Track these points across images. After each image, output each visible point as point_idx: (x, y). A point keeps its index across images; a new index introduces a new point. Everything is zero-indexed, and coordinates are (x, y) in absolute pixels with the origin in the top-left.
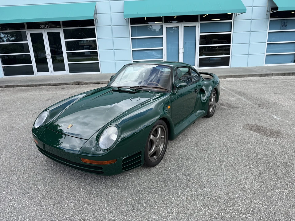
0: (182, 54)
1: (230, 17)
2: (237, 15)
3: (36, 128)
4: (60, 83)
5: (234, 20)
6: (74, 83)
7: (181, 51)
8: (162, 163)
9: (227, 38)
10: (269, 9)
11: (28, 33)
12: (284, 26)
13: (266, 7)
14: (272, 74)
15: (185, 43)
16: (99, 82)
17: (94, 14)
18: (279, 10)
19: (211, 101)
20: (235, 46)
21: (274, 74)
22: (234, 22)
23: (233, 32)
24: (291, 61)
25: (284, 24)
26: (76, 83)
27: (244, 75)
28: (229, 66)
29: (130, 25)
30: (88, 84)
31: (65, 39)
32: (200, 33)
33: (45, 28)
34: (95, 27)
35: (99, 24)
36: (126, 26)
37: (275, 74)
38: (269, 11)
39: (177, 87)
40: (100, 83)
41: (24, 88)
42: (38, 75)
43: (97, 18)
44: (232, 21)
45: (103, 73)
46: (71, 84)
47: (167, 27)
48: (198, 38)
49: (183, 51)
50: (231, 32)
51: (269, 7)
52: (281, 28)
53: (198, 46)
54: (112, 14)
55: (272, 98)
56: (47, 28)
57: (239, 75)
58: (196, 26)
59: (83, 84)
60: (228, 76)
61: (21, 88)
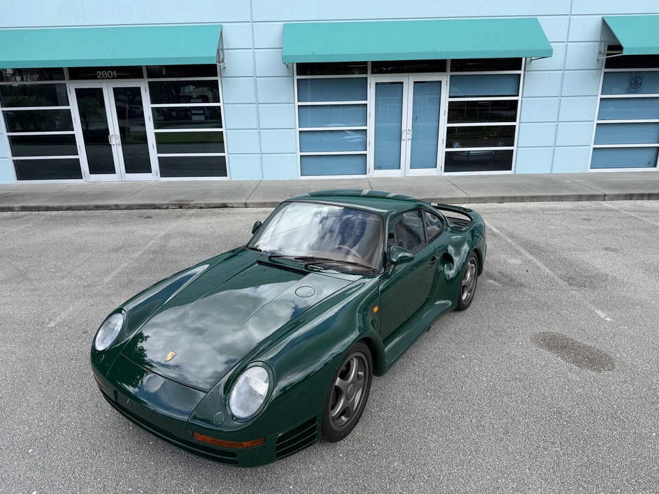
0: (409, 143)
1: (515, 63)
2: (532, 60)
3: (99, 352)
4: (139, 205)
5: (525, 70)
6: (171, 204)
7: (407, 136)
8: (358, 431)
9: (510, 109)
10: (604, 49)
11: (72, 88)
12: (635, 85)
13: (597, 43)
14: (605, 195)
15: (415, 119)
16: (224, 204)
17: (218, 50)
18: (625, 53)
19: (465, 277)
20: (526, 127)
21: (608, 195)
22: (524, 74)
23: (522, 97)
24: (649, 163)
25: (636, 82)
26: (175, 205)
27: (542, 197)
28: (511, 169)
29: (296, 77)
30: (201, 208)
31: (152, 102)
32: (450, 97)
33: (108, 78)
34: (218, 78)
35: (228, 72)
36: (286, 78)
37: (611, 195)
38: (602, 51)
39: (392, 263)
40: (227, 207)
41: (60, 212)
42: (90, 180)
43: (223, 59)
44: (521, 72)
45: (233, 179)
46: (165, 207)
47: (376, 83)
48: (444, 108)
49: (410, 136)
50: (518, 95)
51: (603, 44)
52: (628, 90)
53: (444, 125)
54: (255, 50)
55: (599, 262)
56: (113, 78)
57: (532, 197)
58: (440, 82)
59: (190, 208)
60: (507, 197)
61: (54, 213)
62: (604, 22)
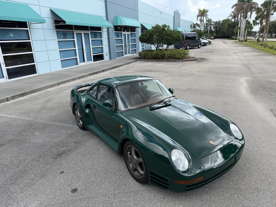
2: (31, 24)
9: (27, 46)
12: (65, 35)
13: (50, 19)
14: (85, 75)
18: (67, 24)
20: (37, 53)
22: (30, 30)
23: (32, 40)
25: (65, 34)
28: (36, 73)
51: (53, 19)
52: (63, 38)
53: (1, 55)
62: (51, 11)
